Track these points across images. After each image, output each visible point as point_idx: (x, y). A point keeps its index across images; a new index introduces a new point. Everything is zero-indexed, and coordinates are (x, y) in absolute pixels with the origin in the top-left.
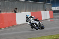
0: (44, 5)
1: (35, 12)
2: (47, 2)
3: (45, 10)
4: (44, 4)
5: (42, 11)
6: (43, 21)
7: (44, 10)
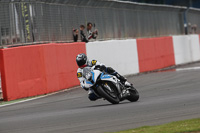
0: (180, 16)
1: (150, 38)
2: (191, 2)
3: (186, 32)
4: (182, 10)
5: (173, 34)
6: (178, 70)
7: (182, 33)
